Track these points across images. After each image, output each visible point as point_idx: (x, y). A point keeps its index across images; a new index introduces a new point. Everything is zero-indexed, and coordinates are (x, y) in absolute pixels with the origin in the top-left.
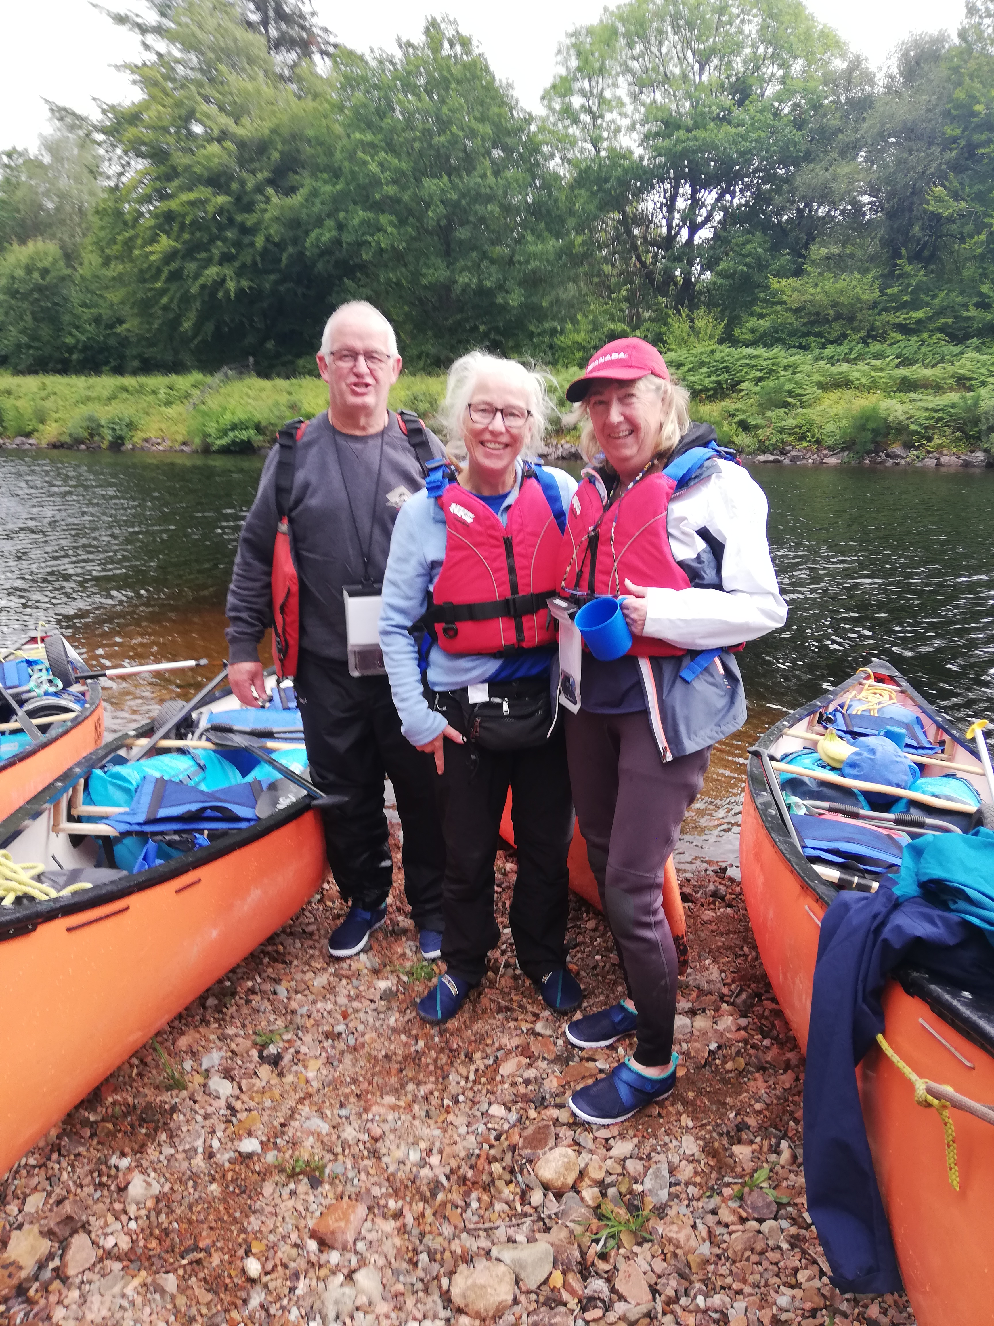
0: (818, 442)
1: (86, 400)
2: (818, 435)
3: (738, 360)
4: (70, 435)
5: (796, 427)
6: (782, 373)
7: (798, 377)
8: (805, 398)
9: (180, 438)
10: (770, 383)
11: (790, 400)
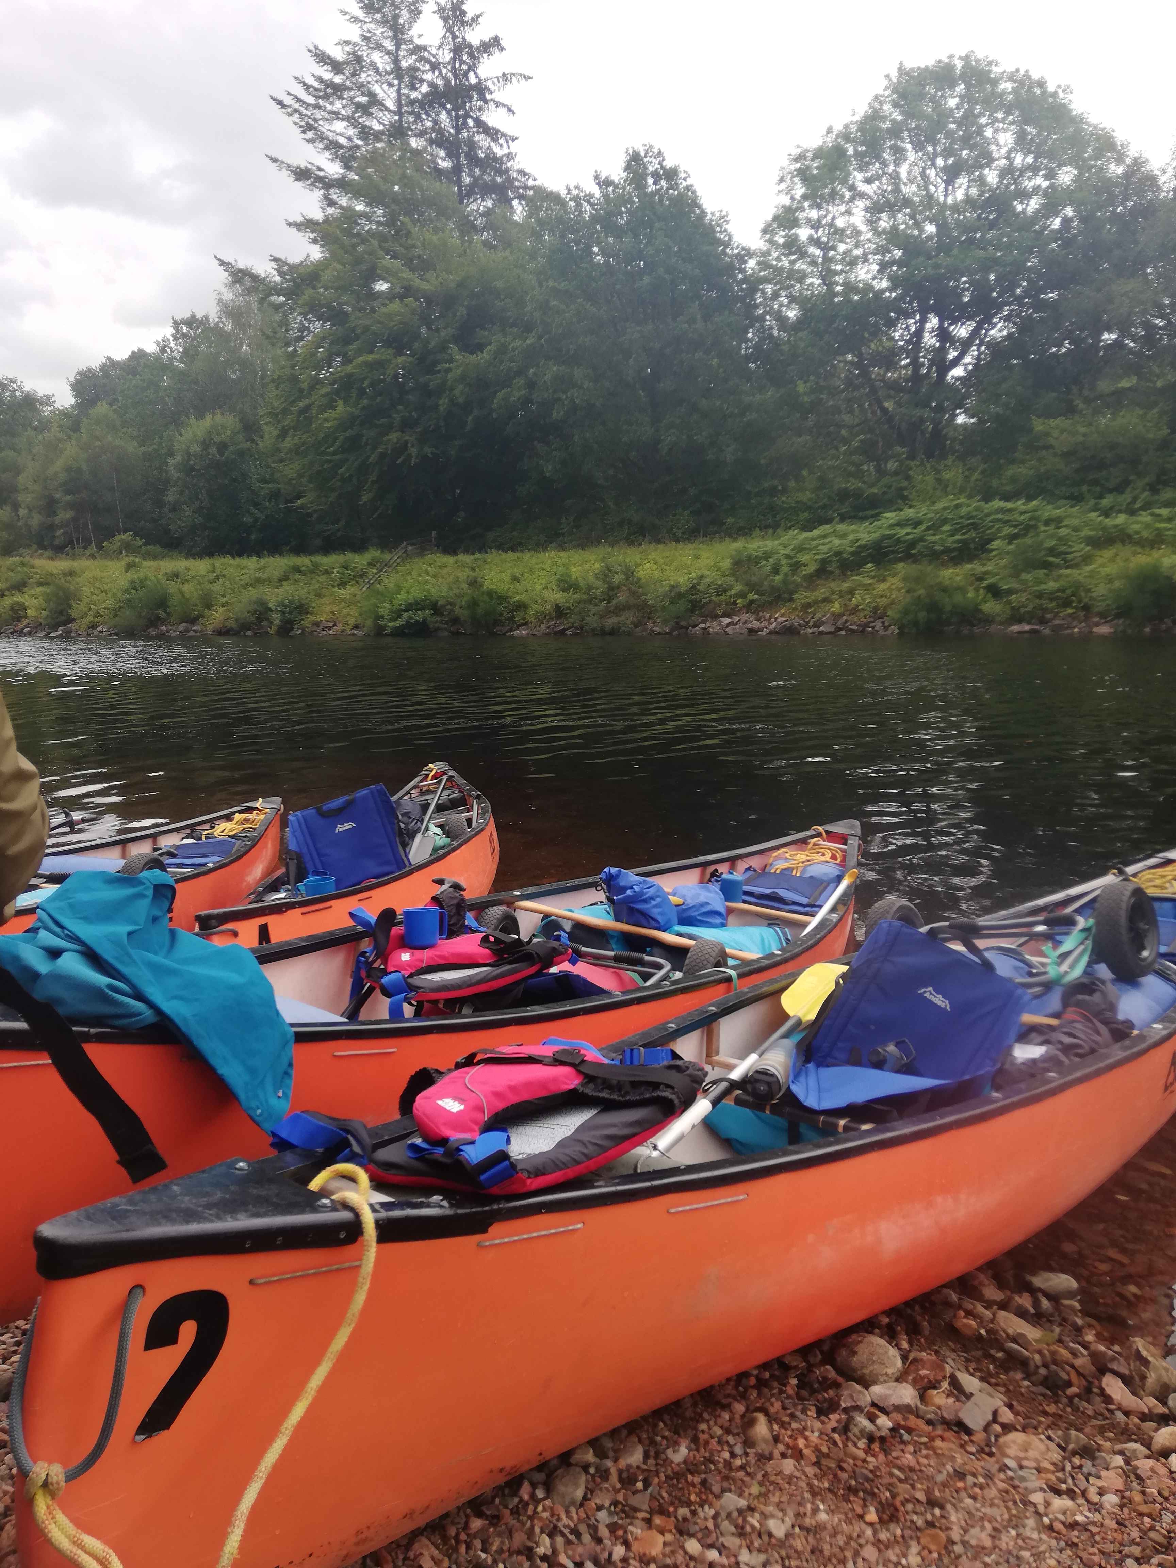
0: (1086, 608)
1: (257, 582)
2: (1086, 600)
3: (988, 515)
4: (237, 620)
5: (1058, 590)
6: (1043, 528)
7: (1063, 532)
8: (1070, 557)
9: (352, 621)
10: (1028, 541)
11: (1051, 559)
